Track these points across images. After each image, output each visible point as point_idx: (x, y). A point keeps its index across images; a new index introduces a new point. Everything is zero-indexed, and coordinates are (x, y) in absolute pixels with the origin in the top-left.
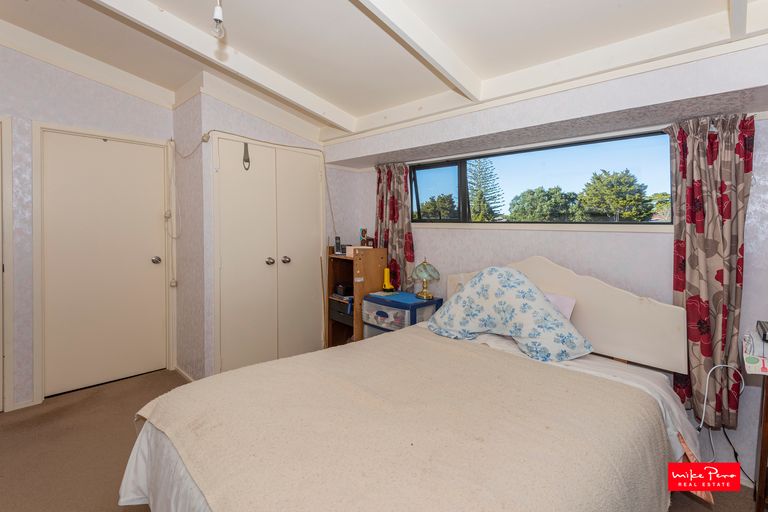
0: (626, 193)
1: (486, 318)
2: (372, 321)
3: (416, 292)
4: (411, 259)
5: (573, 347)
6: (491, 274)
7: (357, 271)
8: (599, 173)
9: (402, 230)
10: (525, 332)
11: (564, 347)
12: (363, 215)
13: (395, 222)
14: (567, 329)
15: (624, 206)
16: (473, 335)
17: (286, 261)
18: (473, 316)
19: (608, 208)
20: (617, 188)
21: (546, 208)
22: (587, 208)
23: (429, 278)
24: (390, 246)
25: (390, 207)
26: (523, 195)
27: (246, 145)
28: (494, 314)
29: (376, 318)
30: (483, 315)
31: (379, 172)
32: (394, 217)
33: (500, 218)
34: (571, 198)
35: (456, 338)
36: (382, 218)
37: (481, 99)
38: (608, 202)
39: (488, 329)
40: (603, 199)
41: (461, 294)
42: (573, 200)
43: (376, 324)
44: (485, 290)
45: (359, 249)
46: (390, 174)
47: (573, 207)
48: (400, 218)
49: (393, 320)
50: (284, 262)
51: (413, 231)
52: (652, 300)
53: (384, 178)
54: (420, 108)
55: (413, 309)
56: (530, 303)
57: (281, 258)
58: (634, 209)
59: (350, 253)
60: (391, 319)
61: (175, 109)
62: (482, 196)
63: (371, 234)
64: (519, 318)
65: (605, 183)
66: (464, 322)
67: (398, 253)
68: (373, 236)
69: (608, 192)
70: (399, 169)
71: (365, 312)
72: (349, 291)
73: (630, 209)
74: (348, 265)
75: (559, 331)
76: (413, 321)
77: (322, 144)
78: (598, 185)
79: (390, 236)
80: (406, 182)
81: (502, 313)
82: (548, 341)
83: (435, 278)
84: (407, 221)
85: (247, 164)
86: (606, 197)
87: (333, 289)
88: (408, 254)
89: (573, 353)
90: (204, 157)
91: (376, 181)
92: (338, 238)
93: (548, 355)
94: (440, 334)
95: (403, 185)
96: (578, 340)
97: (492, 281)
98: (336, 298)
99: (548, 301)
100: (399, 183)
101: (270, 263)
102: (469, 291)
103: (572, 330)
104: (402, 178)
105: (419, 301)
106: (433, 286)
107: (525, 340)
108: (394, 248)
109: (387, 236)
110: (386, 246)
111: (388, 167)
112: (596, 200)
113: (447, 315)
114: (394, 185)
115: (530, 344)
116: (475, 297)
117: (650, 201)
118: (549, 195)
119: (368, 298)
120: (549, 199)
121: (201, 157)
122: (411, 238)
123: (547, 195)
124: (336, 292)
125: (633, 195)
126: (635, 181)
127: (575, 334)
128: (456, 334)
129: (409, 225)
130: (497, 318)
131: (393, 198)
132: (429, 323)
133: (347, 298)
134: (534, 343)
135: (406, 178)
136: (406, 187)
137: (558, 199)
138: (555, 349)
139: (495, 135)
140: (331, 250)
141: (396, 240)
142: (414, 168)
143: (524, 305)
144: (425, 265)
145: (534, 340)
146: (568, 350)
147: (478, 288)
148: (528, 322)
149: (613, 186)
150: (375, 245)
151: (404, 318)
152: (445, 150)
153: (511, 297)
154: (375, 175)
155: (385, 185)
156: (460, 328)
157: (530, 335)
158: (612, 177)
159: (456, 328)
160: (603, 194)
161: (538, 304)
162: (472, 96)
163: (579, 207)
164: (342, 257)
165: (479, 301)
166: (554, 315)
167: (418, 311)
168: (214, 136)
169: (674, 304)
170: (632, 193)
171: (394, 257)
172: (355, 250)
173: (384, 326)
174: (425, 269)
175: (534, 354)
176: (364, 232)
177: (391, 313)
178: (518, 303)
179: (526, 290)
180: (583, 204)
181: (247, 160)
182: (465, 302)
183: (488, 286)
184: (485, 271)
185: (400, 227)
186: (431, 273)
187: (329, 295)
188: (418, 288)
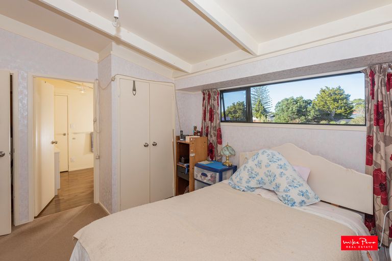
0: (339, 99)
1: (260, 179)
2: (199, 178)
3: (223, 161)
4: (220, 143)
5: (308, 198)
6: (263, 154)
7: (191, 150)
8: (324, 88)
9: (216, 126)
10: (281, 189)
11: (303, 198)
12: (195, 118)
13: (212, 122)
14: (306, 187)
15: (338, 107)
16: (252, 189)
17: (155, 144)
18: (253, 178)
19: (329, 108)
20: (333, 97)
21: (295, 108)
22: (317, 108)
23: (230, 154)
24: (209, 136)
25: (209, 114)
26: (282, 101)
27: (134, 82)
28: (264, 177)
29: (201, 177)
30: (258, 178)
31: (204, 94)
32: (211, 119)
33: (270, 114)
34: (308, 103)
35: (243, 191)
36: (205, 120)
37: (258, 54)
38: (329, 104)
39: (261, 185)
40: (326, 103)
41: (246, 165)
42: (309, 104)
43: (201, 180)
44: (260, 163)
45: (193, 138)
46: (209, 95)
47: (309, 107)
48: (214, 120)
49: (210, 178)
50: (153, 145)
51: (221, 127)
52: (353, 170)
53: (207, 97)
54: (225, 60)
55: (221, 172)
56: (284, 172)
57: (152, 143)
58: (343, 108)
59: (188, 140)
60: (209, 177)
61: (98, 63)
62: (260, 102)
63: (199, 129)
64: (278, 180)
65: (327, 94)
66: (248, 182)
67: (213, 139)
68: (200, 130)
69: (329, 99)
70: (214, 92)
71: (195, 173)
72: (187, 161)
73: (341, 108)
74: (187, 146)
75: (300, 188)
76: (221, 180)
77: (174, 79)
78: (324, 95)
79: (209, 130)
80: (218, 100)
81: (269, 177)
82: (294, 194)
83: (233, 155)
84: (218, 121)
85: (134, 92)
86: (328, 102)
87: (179, 160)
88: (219, 140)
89: (308, 202)
90: (112, 89)
91: (202, 99)
92: (182, 131)
93: (294, 203)
94: (235, 188)
95: (216, 101)
96: (311, 194)
97: (263, 158)
98: (180, 164)
99: (295, 170)
100: (214, 100)
101: (146, 146)
102: (251, 164)
103: (308, 188)
104: (216, 97)
105: (224, 167)
106: (232, 159)
107: (281, 194)
108: (211, 136)
109: (207, 130)
110: (207, 135)
111: (209, 92)
112: (322, 103)
113: (239, 177)
114: (212, 102)
115: (284, 196)
116: (254, 167)
117: (352, 103)
118: (296, 102)
119: (197, 165)
120: (296, 103)
121: (111, 89)
122: (220, 131)
123: (296, 101)
124: (181, 161)
125: (343, 100)
126: (344, 92)
127: (310, 191)
128: (244, 189)
129: (219, 123)
130: (266, 180)
131: (211, 108)
132: (229, 181)
133: (186, 165)
134: (286, 195)
135: (218, 97)
136: (218, 102)
137: (302, 103)
138: (298, 199)
139: (266, 75)
140: (178, 138)
141: (212, 132)
142: (222, 92)
143: (281, 173)
144: (227, 146)
145: (286, 194)
146: (306, 200)
147: (256, 162)
148: (283, 183)
149: (331, 96)
150: (201, 135)
151: (215, 177)
152: (238, 82)
153: (274, 168)
154: (202, 96)
155: (207, 101)
156: (246, 185)
157: (284, 191)
158: (331, 90)
159: (244, 185)
160: (326, 100)
161: (289, 172)
162: (253, 53)
163: (313, 107)
164: (183, 142)
165: (256, 169)
166: (298, 179)
167: (223, 173)
168: (118, 77)
169: (366, 173)
170: (342, 99)
171: (211, 142)
172: (190, 138)
173: (205, 181)
174: (227, 149)
175: (286, 202)
176: (195, 128)
177: (209, 174)
178: (278, 172)
179: (283, 164)
180: (315, 106)
181: (134, 90)
182: (249, 170)
183: (261, 161)
184: (260, 152)
185: (215, 125)
186: (231, 152)
187: (177, 162)
188: (224, 160)
